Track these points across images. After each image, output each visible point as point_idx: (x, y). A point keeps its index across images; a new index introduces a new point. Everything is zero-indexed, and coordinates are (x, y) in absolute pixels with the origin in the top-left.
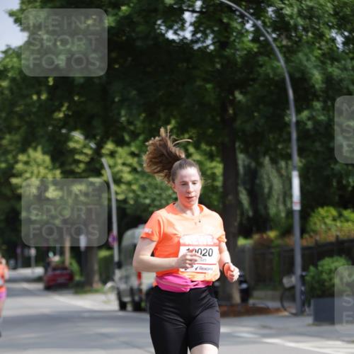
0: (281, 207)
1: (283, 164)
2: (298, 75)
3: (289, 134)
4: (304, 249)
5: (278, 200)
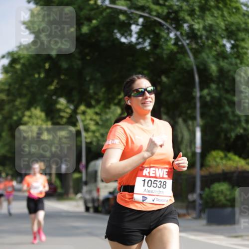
0: (189, 150)
1: (190, 123)
2: (202, 67)
3: (195, 104)
4: (202, 177)
5: (186, 146)
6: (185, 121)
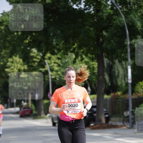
0: (123, 81)
1: (124, 63)
2: (130, 24)
3: (127, 50)
4: (133, 100)
5: (122, 78)
6: (120, 62)
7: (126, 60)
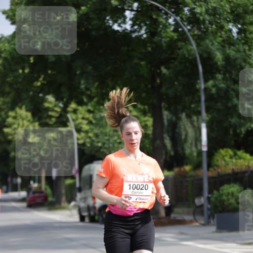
0: (194, 149)
1: (195, 118)
2: (205, 55)
3: (200, 97)
4: (210, 178)
5: (191, 144)
6: (189, 116)
7: (199, 113)
